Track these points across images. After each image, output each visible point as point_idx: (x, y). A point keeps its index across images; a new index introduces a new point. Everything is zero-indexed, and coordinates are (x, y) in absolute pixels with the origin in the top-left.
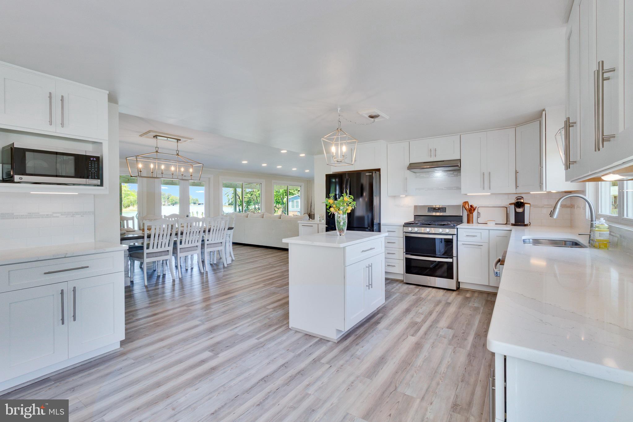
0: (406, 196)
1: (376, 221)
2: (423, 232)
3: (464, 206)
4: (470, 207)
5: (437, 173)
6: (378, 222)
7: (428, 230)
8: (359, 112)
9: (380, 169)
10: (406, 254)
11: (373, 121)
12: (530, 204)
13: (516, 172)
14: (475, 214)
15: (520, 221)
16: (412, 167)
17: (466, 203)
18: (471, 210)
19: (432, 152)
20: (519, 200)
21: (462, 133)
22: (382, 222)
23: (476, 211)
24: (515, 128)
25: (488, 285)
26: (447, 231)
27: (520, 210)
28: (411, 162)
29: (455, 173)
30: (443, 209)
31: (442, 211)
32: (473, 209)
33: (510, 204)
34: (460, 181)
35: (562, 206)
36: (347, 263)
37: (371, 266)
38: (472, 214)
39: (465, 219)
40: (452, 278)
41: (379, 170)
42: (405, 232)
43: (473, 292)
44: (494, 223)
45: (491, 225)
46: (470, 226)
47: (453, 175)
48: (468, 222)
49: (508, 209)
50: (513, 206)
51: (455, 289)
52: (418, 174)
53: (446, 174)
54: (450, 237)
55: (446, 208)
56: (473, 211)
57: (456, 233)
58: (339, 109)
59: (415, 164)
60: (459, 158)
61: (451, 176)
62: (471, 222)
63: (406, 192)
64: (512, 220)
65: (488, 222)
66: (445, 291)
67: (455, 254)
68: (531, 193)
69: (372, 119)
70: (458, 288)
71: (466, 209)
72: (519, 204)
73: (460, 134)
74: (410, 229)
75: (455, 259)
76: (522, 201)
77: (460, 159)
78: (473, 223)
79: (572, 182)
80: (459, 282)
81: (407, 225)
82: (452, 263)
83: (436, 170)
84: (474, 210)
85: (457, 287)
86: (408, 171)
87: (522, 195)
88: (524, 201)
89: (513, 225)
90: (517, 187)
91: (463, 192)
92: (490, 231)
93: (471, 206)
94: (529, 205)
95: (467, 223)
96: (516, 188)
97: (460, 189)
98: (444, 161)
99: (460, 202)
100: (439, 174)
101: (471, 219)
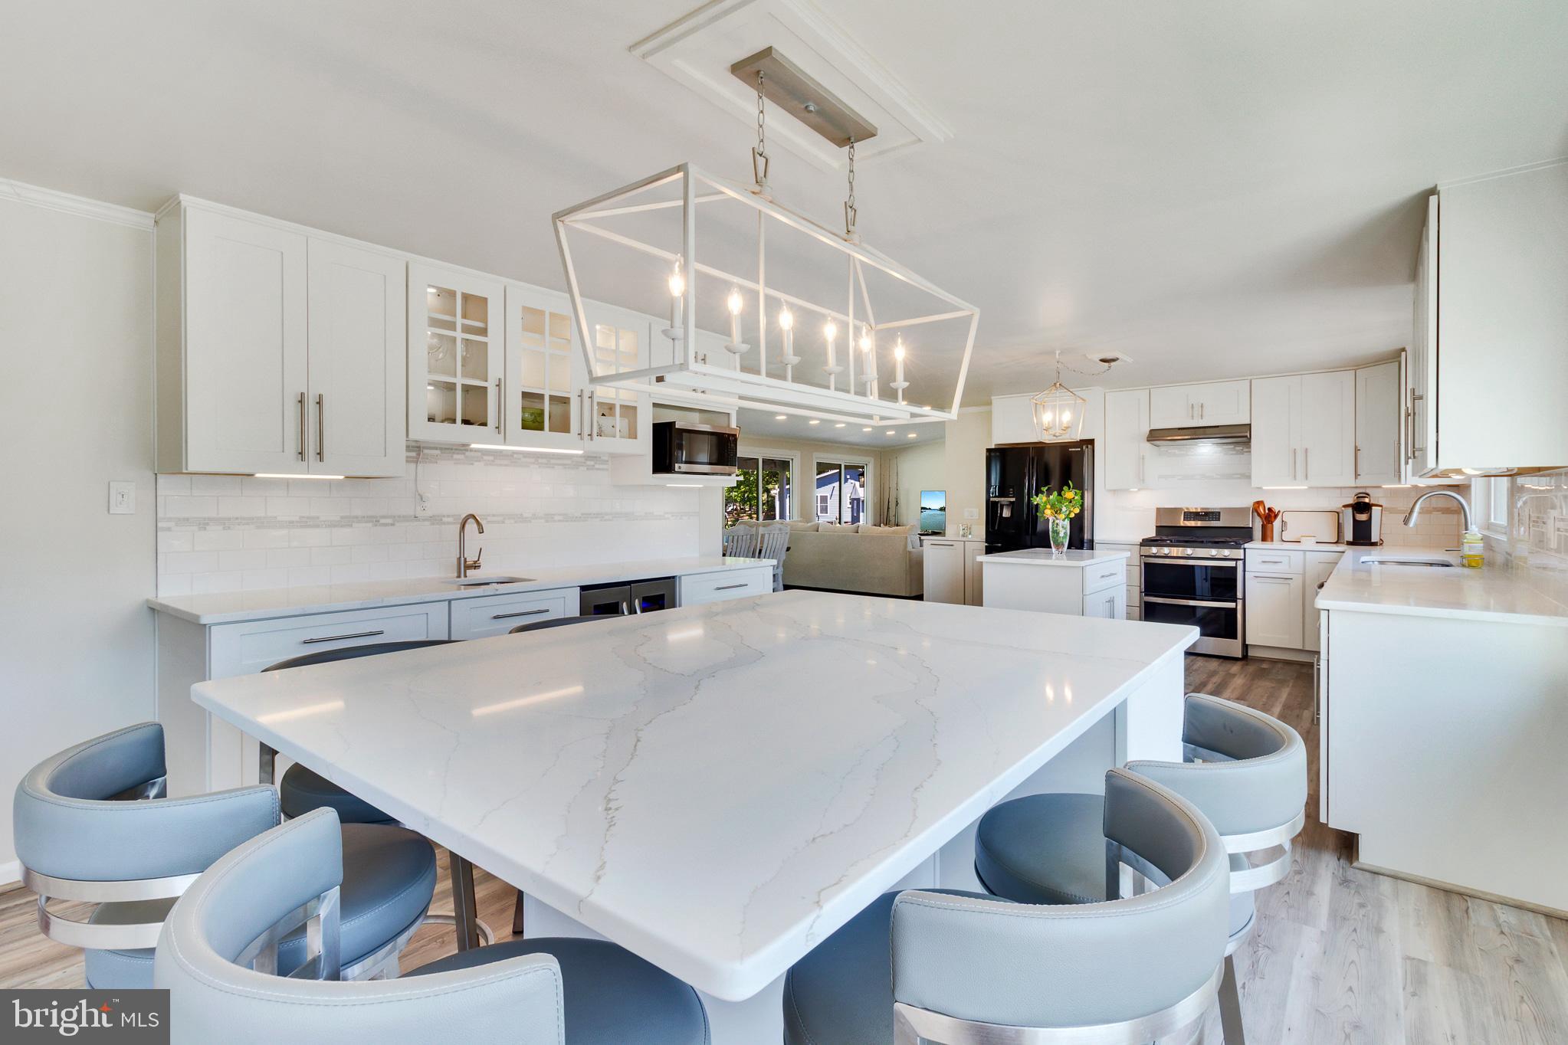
0: (1139, 490)
1: (1087, 536)
2: (1175, 555)
3: (1255, 510)
4: (1267, 511)
5: (1201, 448)
6: (1090, 537)
7: (1189, 551)
8: (1087, 355)
9: (1094, 440)
10: (1146, 595)
11: (1108, 368)
12: (1381, 506)
13: (1357, 450)
14: (1277, 524)
15: (1362, 536)
16: (1156, 436)
17: (1259, 503)
18: (1270, 516)
19: (1195, 409)
20: (1362, 500)
21: (1255, 377)
22: (1096, 538)
23: (1279, 518)
24: (1355, 370)
25: (1301, 648)
26: (1226, 552)
27: (1362, 517)
28: (1153, 427)
29: (1237, 448)
30: (1214, 515)
31: (1213, 518)
32: (1273, 515)
33: (1345, 506)
34: (1250, 463)
35: (1422, 512)
36: (1087, 592)
37: (1113, 601)
38: (1272, 523)
39: (1257, 533)
40: (1235, 637)
41: (1091, 442)
42: (1145, 556)
43: (1274, 662)
44: (1314, 540)
45: (1309, 544)
46: (1267, 545)
47: (1234, 452)
48: (1264, 539)
49: (1341, 515)
50: (1350, 510)
51: (1240, 656)
52: (1163, 449)
53: (1220, 449)
54: (1232, 564)
55: (1219, 513)
56: (1273, 518)
57: (1242, 557)
58: (1057, 352)
59: (1159, 432)
60: (1248, 422)
61: (1232, 452)
62: (1269, 539)
63: (1141, 481)
64: (1349, 535)
65: (1303, 540)
66: (1221, 660)
67: (1239, 595)
68: (1383, 486)
69: (1106, 364)
70: (1245, 657)
71: (1259, 515)
72: (1361, 506)
73: (1250, 378)
74: (1154, 550)
75: (1240, 603)
76: (1367, 500)
77: (1250, 424)
78: (1272, 540)
79: (1420, 476)
80: (1247, 645)
81: (1147, 542)
82: (1235, 610)
83: (1202, 442)
84: (1276, 516)
85: (1243, 655)
86: (1148, 445)
87: (1368, 491)
88: (1370, 500)
89: (1349, 543)
90: (1357, 475)
91: (1255, 482)
92: (1307, 553)
93: (1270, 509)
94: (1380, 508)
95: (1262, 540)
96: (1356, 478)
97: (1249, 477)
98: (1218, 426)
99: (1247, 502)
100: (1207, 450)
101: (1269, 533)
